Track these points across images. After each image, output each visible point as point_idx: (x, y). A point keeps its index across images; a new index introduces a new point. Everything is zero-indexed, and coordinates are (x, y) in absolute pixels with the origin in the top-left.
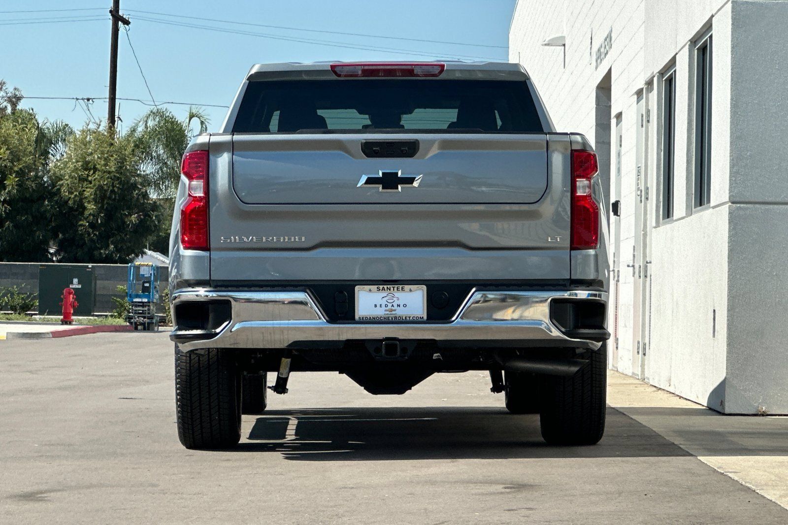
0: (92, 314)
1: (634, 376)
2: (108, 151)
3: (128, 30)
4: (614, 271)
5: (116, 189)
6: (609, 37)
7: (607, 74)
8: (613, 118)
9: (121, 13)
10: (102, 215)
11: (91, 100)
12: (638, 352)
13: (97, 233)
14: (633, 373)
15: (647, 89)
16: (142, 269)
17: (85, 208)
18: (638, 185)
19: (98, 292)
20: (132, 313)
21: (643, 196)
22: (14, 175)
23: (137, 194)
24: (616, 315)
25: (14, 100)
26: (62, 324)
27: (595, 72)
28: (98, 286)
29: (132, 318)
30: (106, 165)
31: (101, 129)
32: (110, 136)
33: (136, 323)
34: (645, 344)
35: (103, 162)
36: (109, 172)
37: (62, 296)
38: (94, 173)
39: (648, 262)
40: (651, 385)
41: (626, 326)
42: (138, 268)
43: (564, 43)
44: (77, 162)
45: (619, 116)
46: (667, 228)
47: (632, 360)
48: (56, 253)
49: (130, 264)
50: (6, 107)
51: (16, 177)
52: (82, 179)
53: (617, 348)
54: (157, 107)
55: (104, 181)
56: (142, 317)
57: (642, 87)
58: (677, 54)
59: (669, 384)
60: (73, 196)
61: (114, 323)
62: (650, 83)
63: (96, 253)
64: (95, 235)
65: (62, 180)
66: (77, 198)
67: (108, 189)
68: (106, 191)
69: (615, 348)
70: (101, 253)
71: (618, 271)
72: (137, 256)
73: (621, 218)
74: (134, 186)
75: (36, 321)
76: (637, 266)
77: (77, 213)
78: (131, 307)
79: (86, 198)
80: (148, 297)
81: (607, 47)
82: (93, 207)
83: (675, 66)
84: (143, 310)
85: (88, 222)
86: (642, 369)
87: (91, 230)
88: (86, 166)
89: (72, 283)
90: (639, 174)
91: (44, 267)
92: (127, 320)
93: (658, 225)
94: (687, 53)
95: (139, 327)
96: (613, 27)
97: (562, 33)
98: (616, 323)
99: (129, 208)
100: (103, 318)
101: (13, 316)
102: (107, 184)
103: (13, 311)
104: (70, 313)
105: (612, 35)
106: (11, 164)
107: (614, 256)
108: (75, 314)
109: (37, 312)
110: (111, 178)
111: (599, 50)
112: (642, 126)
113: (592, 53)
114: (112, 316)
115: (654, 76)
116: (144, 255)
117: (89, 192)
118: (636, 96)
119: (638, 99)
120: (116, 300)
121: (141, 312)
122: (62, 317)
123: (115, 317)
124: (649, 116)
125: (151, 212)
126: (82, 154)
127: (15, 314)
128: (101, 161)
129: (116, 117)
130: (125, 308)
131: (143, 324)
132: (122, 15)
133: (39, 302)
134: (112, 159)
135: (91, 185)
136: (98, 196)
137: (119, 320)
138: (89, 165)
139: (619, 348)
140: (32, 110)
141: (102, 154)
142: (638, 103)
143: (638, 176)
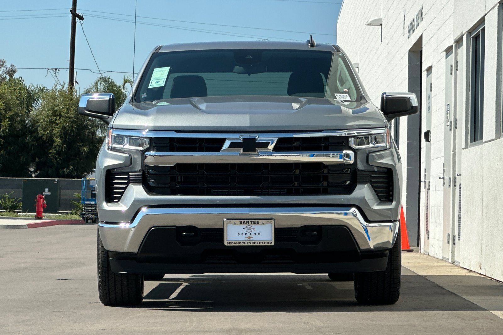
0: (58, 212)
1: (444, 259)
2: (69, 104)
3: (82, 23)
4: (425, 182)
5: (74, 129)
6: (420, 13)
7: (418, 40)
8: (425, 71)
9: (77, 12)
10: (65, 146)
11: (57, 70)
12: (448, 242)
13: (62, 158)
14: (443, 257)
15: (456, 46)
16: (91, 182)
17: (54, 142)
18: (447, 118)
19: (62, 197)
20: (84, 211)
21: (452, 125)
22: (7, 120)
23: (88, 132)
24: (427, 214)
25: (11, 73)
26: (36, 219)
27: (408, 40)
28: (62, 193)
29: (84, 215)
30: (68, 113)
31: (65, 89)
32: (71, 93)
33: (87, 218)
34: (454, 236)
35: (65, 111)
36: (70, 118)
37: (36, 200)
38: (60, 118)
39: (459, 174)
40: (461, 267)
41: (436, 222)
42: (88, 181)
43: (381, 23)
44: (48, 110)
45: (429, 69)
46: (476, 149)
47: (442, 247)
48: (35, 171)
49: (83, 179)
50: (6, 77)
51: (8, 121)
52: (52, 122)
53: (428, 238)
54: (102, 74)
55: (67, 124)
56: (91, 214)
57: (451, 45)
58: (486, 15)
59: (480, 268)
60: (46, 133)
61: (72, 218)
62: (459, 42)
63: (61, 171)
64: (60, 159)
65: (38, 123)
66: (48, 135)
67: (69, 129)
68: (68, 130)
69: (427, 238)
70: (64, 171)
71: (429, 182)
72: (88, 173)
73: (431, 144)
74: (86, 127)
75: (20, 216)
76: (447, 178)
77: (48, 145)
78: (83, 207)
79: (54, 134)
80: (95, 200)
81: (418, 21)
82: (59, 140)
83: (485, 24)
84: (91, 210)
85: (56, 150)
86: (452, 255)
87: (57, 156)
88: (55, 113)
89: (44, 191)
90: (448, 110)
91: (25, 181)
92: (81, 216)
93: (467, 147)
94: (497, 13)
95: (89, 221)
96: (424, 6)
97: (380, 16)
98: (427, 220)
99: (82, 141)
100: (65, 215)
101: (5, 213)
102: (68, 126)
103: (5, 210)
104: (41, 211)
105: (423, 11)
106: (5, 113)
107: (425, 171)
108: (45, 212)
109: (21, 211)
110: (71, 122)
111: (411, 24)
112: (451, 74)
113: (405, 27)
114: (71, 213)
115: (463, 35)
116: (93, 173)
117: (56, 131)
118: (445, 53)
119: (446, 54)
120: (74, 203)
121: (90, 210)
122: (36, 214)
123: (73, 214)
124: (458, 66)
125: (97, 144)
126: (51, 106)
127: (7, 212)
128: (64, 111)
129: (74, 81)
130: (80, 208)
131: (92, 219)
132: (78, 14)
133: (23, 204)
134: (72, 109)
135: (58, 126)
136: (63, 133)
137: (75, 216)
138: (56, 113)
139: (430, 239)
140: (21, 78)
141: (65, 105)
142: (446, 58)
143: (447, 111)
